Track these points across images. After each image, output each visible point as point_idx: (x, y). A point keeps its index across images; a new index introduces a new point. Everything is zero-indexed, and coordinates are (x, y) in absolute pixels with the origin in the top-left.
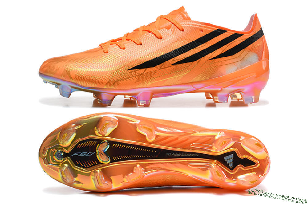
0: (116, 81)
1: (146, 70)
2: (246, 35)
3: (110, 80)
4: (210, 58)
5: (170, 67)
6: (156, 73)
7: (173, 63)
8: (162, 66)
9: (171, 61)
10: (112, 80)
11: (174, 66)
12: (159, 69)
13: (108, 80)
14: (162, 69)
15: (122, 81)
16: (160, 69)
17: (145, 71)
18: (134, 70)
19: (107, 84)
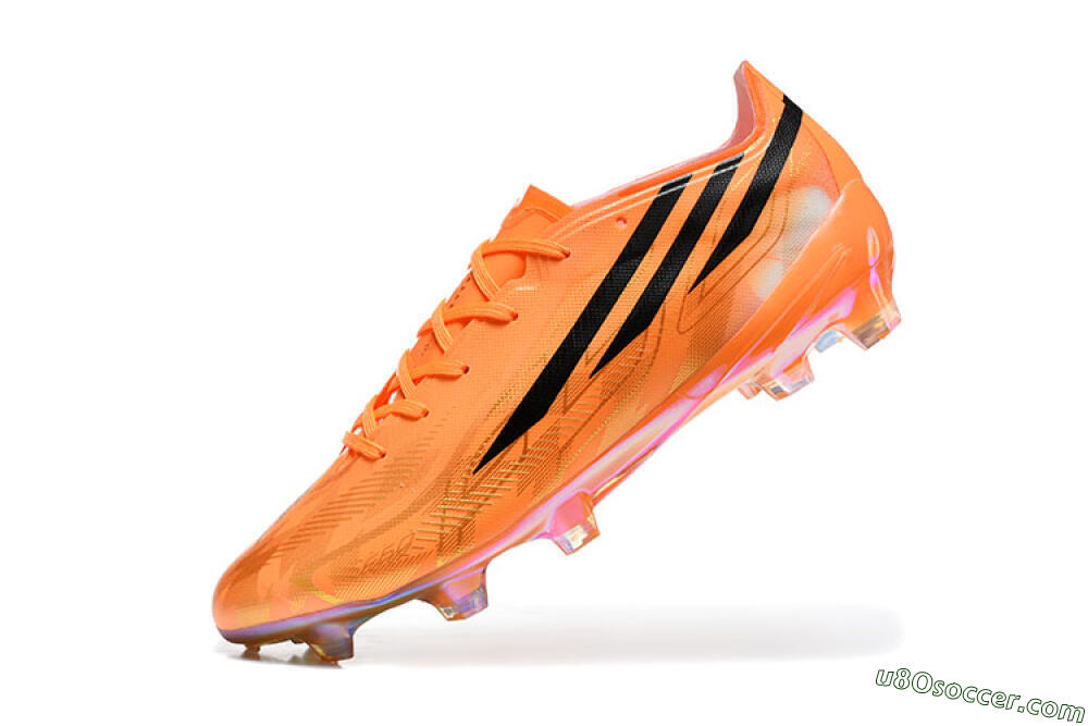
0: (460, 529)
1: (526, 439)
2: (751, 148)
3: (441, 534)
4: (691, 285)
5: (590, 384)
6: (560, 431)
7: (593, 369)
8: (565, 396)
9: (582, 368)
10: (447, 531)
11: (601, 377)
12: (564, 413)
13: (437, 537)
14: (571, 406)
15: (477, 515)
16: (566, 409)
17: (526, 444)
18: (492, 462)
19: (441, 549)
